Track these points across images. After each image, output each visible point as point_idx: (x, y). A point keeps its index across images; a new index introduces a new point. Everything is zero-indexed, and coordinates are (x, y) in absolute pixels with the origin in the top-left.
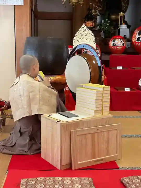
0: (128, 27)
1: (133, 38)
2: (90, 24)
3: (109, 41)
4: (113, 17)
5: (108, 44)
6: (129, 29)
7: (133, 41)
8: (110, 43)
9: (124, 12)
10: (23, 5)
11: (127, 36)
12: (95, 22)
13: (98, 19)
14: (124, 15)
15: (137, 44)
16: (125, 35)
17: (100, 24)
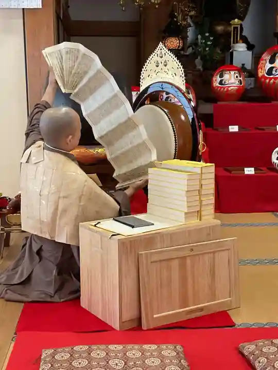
0: (250, 47)
1: (260, 70)
2: (175, 42)
3: (212, 76)
4: (220, 28)
5: (209, 82)
6: (250, 53)
7: (260, 75)
8: (214, 79)
9: (242, 19)
10: (41, 7)
11: (249, 66)
12: (184, 38)
13: (190, 33)
14: (241, 25)
15: (267, 81)
16: (243, 65)
17: (195, 44)
